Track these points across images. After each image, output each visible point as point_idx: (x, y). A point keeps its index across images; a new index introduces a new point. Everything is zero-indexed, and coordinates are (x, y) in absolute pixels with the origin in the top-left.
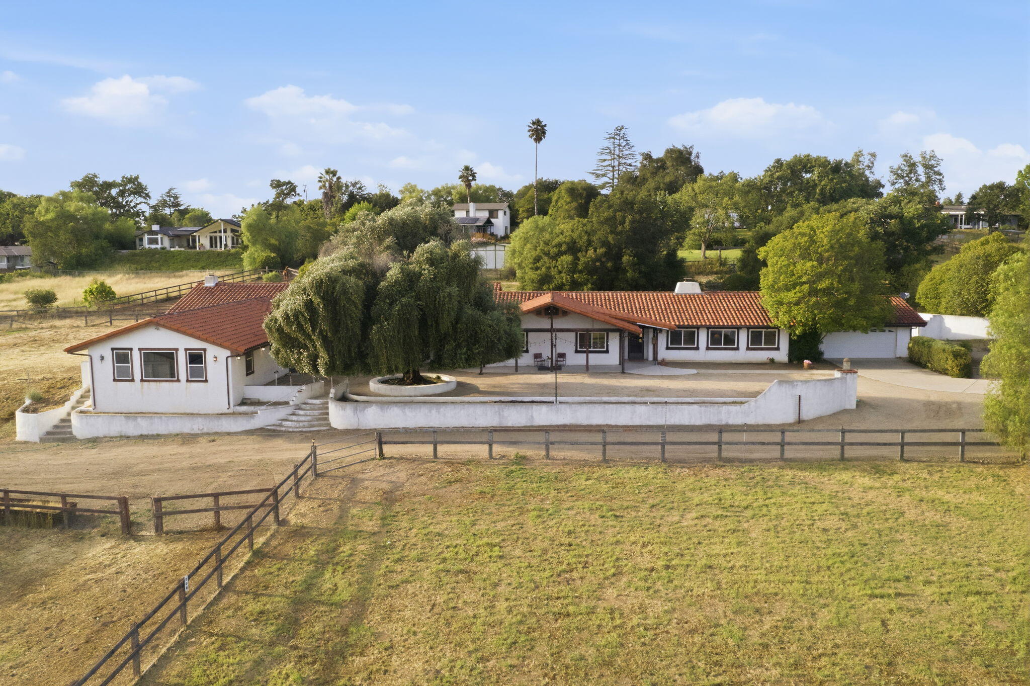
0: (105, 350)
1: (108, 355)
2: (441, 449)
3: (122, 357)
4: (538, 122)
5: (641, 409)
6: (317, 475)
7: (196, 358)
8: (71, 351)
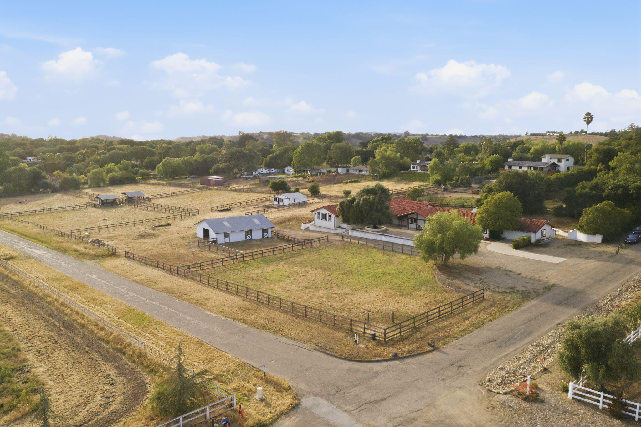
0: (316, 212)
1: (317, 213)
2: (352, 241)
3: (319, 214)
4: (589, 114)
5: (402, 240)
6: (328, 241)
7: (330, 216)
8: (311, 211)
